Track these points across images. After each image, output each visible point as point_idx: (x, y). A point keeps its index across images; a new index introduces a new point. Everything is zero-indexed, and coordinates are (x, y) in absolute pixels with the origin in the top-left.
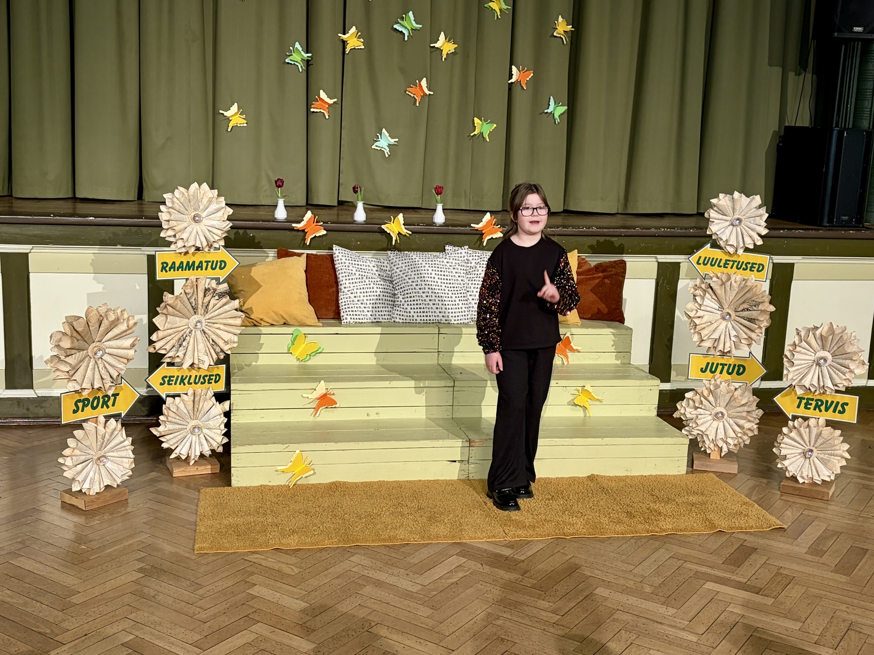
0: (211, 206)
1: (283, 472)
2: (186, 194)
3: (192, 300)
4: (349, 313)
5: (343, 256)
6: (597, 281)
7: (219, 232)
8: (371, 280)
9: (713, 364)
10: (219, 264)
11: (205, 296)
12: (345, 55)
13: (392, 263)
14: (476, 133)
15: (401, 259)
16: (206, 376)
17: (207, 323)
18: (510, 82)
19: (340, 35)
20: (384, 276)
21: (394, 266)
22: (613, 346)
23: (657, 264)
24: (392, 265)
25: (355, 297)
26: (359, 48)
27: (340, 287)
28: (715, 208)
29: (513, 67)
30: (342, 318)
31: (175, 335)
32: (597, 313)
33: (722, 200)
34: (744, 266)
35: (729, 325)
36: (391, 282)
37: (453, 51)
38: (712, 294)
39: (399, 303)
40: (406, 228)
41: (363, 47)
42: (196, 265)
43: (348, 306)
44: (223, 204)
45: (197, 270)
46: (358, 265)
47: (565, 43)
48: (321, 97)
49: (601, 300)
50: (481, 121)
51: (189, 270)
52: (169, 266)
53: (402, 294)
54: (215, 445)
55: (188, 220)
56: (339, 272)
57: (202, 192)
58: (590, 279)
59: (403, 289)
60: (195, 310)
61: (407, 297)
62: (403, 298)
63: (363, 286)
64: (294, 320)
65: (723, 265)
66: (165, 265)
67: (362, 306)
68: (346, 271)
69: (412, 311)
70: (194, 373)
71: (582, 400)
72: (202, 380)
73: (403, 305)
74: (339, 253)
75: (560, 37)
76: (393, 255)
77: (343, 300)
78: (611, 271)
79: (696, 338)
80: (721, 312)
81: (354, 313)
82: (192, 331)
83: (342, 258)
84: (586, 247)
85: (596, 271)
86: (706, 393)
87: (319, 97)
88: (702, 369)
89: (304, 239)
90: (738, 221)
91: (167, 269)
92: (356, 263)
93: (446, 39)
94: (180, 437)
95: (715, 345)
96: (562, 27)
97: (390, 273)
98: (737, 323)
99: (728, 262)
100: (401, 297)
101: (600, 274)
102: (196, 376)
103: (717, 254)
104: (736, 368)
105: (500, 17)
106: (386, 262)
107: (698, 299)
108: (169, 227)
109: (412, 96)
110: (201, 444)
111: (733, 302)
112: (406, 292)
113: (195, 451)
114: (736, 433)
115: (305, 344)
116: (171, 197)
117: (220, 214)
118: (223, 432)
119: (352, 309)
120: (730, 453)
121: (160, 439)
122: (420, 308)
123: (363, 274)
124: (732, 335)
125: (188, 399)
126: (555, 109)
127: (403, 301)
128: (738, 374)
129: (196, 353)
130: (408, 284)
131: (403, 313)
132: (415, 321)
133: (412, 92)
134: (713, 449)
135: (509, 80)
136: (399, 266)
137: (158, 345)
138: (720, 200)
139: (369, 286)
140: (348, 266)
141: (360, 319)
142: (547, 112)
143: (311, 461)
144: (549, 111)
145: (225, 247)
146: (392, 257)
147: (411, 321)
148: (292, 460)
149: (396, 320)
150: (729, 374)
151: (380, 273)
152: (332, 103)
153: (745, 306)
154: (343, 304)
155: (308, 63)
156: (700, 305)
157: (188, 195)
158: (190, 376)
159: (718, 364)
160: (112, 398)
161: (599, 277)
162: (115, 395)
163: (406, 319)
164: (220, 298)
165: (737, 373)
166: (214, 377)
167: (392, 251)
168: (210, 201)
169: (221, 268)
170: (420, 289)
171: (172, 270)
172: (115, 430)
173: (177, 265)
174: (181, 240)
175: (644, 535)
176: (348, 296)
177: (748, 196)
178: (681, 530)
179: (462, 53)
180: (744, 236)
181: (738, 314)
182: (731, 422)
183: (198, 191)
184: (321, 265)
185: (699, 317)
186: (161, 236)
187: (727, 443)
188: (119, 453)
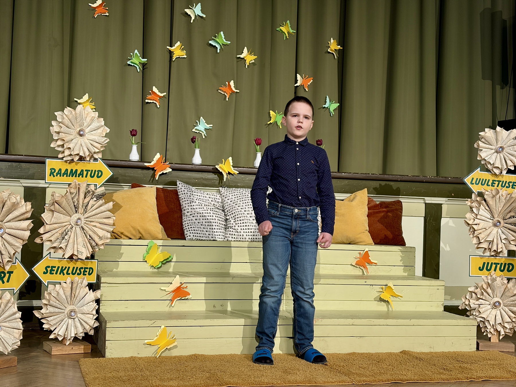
0: (93, 124)
1: (150, 344)
2: (73, 112)
3: (75, 199)
4: (191, 232)
5: (185, 188)
6: (383, 214)
7: (99, 146)
8: (209, 207)
9: (488, 263)
10: (97, 173)
11: (85, 198)
12: (172, 63)
13: (223, 196)
14: (271, 122)
15: (231, 192)
16: (82, 268)
17: (85, 221)
18: (296, 85)
19: (168, 47)
20: (218, 205)
21: (226, 198)
22: (401, 261)
23: (424, 205)
24: (224, 198)
25: (196, 220)
26: (183, 57)
27: (183, 212)
28: (483, 140)
29: (298, 75)
30: (186, 236)
31: (59, 229)
32: (385, 238)
33: (488, 133)
34: (507, 185)
35: (500, 231)
36: (223, 211)
37: (253, 61)
38: (486, 205)
39: (231, 225)
40: (234, 169)
41: (186, 57)
42: (78, 172)
43: (191, 226)
44: (103, 123)
45: (79, 177)
46: (198, 195)
47: (336, 58)
48: (153, 91)
49: (386, 228)
50: (276, 114)
51: (72, 176)
52: (57, 171)
53: (233, 218)
54: (88, 327)
55: (74, 133)
56: (182, 200)
57: (86, 112)
58: (377, 213)
59: (234, 215)
60: (76, 208)
61: (238, 221)
62: (234, 222)
63: (202, 211)
64: (148, 235)
65: (491, 184)
66: (53, 171)
67: (202, 227)
68: (188, 199)
69: (242, 231)
70: (71, 265)
71: (386, 296)
72: (78, 271)
73: (235, 226)
74: (182, 186)
75: (332, 53)
76: (223, 190)
77: (187, 222)
78: (392, 207)
79: (475, 241)
80: (492, 221)
81: (196, 232)
82: (72, 227)
83: (185, 190)
84: (372, 188)
85: (381, 207)
86: (485, 286)
87: (152, 91)
88: (480, 268)
89: (154, 176)
90: (501, 149)
91: (55, 174)
92: (196, 194)
93: (248, 52)
94: (59, 319)
95: (490, 247)
96: (334, 46)
97: (222, 204)
98: (506, 229)
99: (495, 182)
100: (232, 221)
101: (384, 209)
102: (74, 268)
103: (486, 176)
104: (507, 266)
105: (288, 38)
106: (218, 196)
107: (475, 210)
108: (59, 138)
109: (223, 93)
110: (76, 327)
111: (502, 212)
112: (236, 217)
113: (71, 333)
114: (512, 318)
115: (158, 254)
116: (61, 114)
117: (99, 131)
118: (95, 317)
119: (194, 229)
120: (506, 337)
121: (41, 320)
122: (249, 229)
123: (202, 202)
124: (502, 238)
125: (67, 286)
126: (330, 105)
127: (234, 223)
128: (509, 271)
129: (76, 246)
130: (238, 210)
131: (235, 233)
132: (244, 240)
133: (224, 91)
134: (493, 333)
135: (295, 84)
136: (229, 198)
137: (45, 237)
138: (486, 133)
139: (207, 212)
140: (190, 196)
141: (200, 237)
142: (325, 107)
143: (174, 337)
144: (326, 106)
145: (103, 159)
146: (223, 192)
147: (241, 240)
148: (157, 334)
149: (229, 239)
150: (502, 271)
151: (214, 203)
152: (163, 96)
153: (512, 214)
154: (186, 225)
155: (144, 65)
156: (477, 215)
157: (76, 113)
158: (69, 268)
159: (492, 263)
160: (7, 275)
161: (383, 211)
162: (10, 273)
163: (237, 238)
164: (97, 200)
165: (507, 271)
166: (88, 270)
167: (222, 187)
168: (92, 120)
169: (98, 177)
170: (248, 214)
171: (59, 175)
172: (9, 301)
173: (63, 172)
174: (68, 150)
175: (465, 381)
176: (190, 219)
177: (507, 130)
178: (493, 377)
179: (260, 63)
180: (507, 160)
181: (505, 221)
182: (507, 309)
183: (83, 110)
184: (167, 195)
185: (477, 224)
186: (51, 146)
187: (504, 327)
188: (11, 324)
